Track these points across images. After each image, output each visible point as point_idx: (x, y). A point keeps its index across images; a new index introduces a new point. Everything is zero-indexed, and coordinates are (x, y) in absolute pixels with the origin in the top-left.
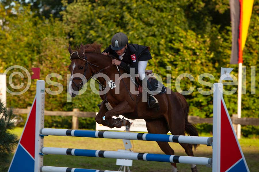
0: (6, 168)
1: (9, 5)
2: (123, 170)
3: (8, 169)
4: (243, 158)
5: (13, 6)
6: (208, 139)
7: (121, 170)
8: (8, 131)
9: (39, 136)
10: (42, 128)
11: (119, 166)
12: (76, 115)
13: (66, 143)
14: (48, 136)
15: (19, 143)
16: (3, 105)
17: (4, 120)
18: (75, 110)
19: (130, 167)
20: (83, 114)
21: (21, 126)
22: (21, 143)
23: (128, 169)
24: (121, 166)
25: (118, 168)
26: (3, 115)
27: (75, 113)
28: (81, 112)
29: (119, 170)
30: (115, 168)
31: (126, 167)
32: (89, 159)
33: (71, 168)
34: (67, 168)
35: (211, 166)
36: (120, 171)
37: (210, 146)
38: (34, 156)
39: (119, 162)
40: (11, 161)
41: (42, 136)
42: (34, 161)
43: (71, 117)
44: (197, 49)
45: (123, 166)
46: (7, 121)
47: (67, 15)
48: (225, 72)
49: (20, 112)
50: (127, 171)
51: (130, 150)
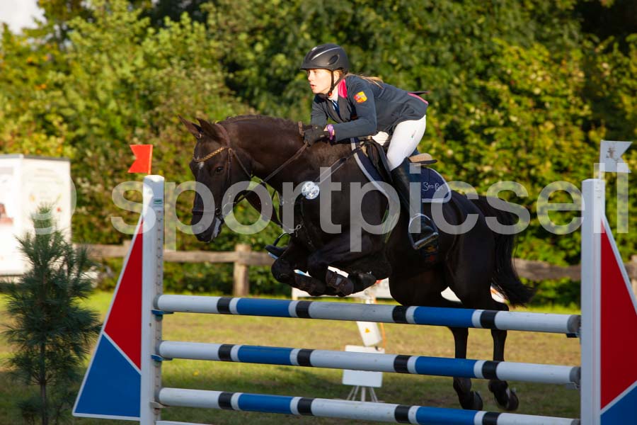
0: (70, 394)
2: (358, 399)
3: (76, 395)
6: (569, 320)
7: (354, 398)
8: (76, 301)
9: (150, 313)
10: (159, 294)
11: (350, 387)
12: (243, 260)
13: (220, 331)
14: (172, 313)
15: (103, 332)
16: (63, 237)
17: (66, 274)
18: (241, 248)
19: (376, 389)
20: (261, 258)
21: (109, 288)
22: (106, 331)
23: (373, 393)
24: (355, 386)
25: (348, 393)
26: (64, 261)
27: (241, 256)
28: (254, 253)
29: (350, 396)
30: (341, 392)
31: (368, 389)
32: (275, 370)
33: (231, 393)
34: (221, 392)
35: (578, 387)
36: (351, 399)
37: (575, 337)
38: (139, 364)
39: (350, 378)
40: (83, 377)
41: (158, 314)
42: (139, 376)
43: (231, 264)
44: (546, 93)
45: (361, 388)
46: (73, 276)
47: (217, 12)
48: (611, 152)
49: (104, 253)
50: (368, 399)
51: (377, 348)
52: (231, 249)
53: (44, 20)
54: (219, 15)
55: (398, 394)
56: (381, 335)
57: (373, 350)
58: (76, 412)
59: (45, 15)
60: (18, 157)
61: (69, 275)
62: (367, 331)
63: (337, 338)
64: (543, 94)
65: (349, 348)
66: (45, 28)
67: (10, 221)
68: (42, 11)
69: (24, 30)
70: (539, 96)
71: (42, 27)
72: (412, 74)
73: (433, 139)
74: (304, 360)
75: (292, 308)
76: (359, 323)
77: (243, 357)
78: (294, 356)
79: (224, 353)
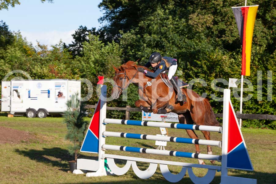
1: (84, 33)
2: (160, 149)
4: (243, 141)
5: (87, 35)
9: (102, 124)
10: (105, 119)
13: (121, 129)
14: (108, 124)
15: (89, 129)
18: (128, 107)
19: (165, 147)
20: (133, 109)
22: (90, 128)
23: (164, 148)
24: (159, 146)
27: (128, 109)
28: (131, 108)
31: (163, 147)
32: (136, 140)
34: (121, 146)
35: (221, 147)
36: (157, 149)
38: (99, 138)
39: (157, 143)
41: (104, 124)
42: (99, 141)
43: (125, 111)
45: (161, 146)
47: (122, 41)
48: (232, 81)
49: (90, 107)
50: (163, 149)
51: (165, 135)
52: (125, 107)
53: (75, 42)
55: (171, 148)
56: (167, 132)
58: (81, 150)
59: (75, 41)
62: (163, 130)
66: (75, 44)
67: (64, 97)
69: (69, 45)
71: (74, 44)
74: (144, 137)
75: (142, 123)
76: (160, 128)
77: (127, 137)
78: (142, 136)
79: (122, 135)
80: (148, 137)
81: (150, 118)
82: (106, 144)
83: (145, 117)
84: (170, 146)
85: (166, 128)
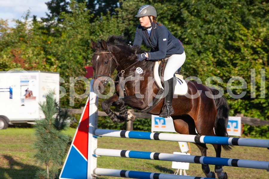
0: (59, 170)
2: (179, 174)
5: (68, 3)
7: (177, 174)
9: (92, 137)
10: (96, 129)
13: (121, 145)
14: (101, 137)
15: (72, 144)
17: (59, 120)
19: (186, 171)
20: (139, 115)
22: (74, 144)
24: (177, 169)
25: (174, 172)
28: (136, 113)
30: (171, 171)
31: (183, 170)
34: (121, 170)
38: (87, 158)
41: (96, 137)
42: (87, 163)
44: (259, 47)
45: (180, 170)
46: (61, 121)
47: (122, 12)
49: (73, 112)
51: (186, 153)
54: (123, 13)
56: (189, 148)
57: (185, 154)
58: (61, 177)
59: (51, 13)
60: (38, 72)
61: (60, 121)
62: (183, 146)
63: (170, 149)
64: (257, 47)
65: (175, 153)
66: (51, 18)
67: (35, 98)
68: (50, 11)
69: (42, 19)
70: (256, 48)
72: (202, 39)
73: (211, 66)
74: (156, 157)
75: (152, 136)
76: (179, 142)
77: (131, 156)
78: (152, 156)
79: (123, 154)
80: (161, 156)
81: (164, 127)
82: (97, 167)
83: (158, 127)
84: (194, 170)
85: (187, 142)
